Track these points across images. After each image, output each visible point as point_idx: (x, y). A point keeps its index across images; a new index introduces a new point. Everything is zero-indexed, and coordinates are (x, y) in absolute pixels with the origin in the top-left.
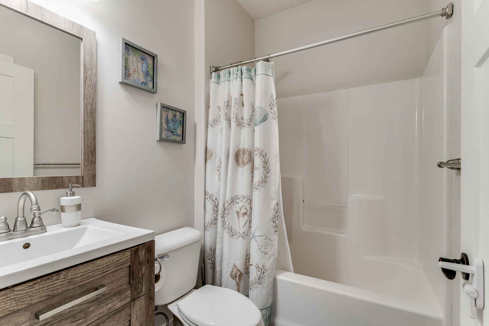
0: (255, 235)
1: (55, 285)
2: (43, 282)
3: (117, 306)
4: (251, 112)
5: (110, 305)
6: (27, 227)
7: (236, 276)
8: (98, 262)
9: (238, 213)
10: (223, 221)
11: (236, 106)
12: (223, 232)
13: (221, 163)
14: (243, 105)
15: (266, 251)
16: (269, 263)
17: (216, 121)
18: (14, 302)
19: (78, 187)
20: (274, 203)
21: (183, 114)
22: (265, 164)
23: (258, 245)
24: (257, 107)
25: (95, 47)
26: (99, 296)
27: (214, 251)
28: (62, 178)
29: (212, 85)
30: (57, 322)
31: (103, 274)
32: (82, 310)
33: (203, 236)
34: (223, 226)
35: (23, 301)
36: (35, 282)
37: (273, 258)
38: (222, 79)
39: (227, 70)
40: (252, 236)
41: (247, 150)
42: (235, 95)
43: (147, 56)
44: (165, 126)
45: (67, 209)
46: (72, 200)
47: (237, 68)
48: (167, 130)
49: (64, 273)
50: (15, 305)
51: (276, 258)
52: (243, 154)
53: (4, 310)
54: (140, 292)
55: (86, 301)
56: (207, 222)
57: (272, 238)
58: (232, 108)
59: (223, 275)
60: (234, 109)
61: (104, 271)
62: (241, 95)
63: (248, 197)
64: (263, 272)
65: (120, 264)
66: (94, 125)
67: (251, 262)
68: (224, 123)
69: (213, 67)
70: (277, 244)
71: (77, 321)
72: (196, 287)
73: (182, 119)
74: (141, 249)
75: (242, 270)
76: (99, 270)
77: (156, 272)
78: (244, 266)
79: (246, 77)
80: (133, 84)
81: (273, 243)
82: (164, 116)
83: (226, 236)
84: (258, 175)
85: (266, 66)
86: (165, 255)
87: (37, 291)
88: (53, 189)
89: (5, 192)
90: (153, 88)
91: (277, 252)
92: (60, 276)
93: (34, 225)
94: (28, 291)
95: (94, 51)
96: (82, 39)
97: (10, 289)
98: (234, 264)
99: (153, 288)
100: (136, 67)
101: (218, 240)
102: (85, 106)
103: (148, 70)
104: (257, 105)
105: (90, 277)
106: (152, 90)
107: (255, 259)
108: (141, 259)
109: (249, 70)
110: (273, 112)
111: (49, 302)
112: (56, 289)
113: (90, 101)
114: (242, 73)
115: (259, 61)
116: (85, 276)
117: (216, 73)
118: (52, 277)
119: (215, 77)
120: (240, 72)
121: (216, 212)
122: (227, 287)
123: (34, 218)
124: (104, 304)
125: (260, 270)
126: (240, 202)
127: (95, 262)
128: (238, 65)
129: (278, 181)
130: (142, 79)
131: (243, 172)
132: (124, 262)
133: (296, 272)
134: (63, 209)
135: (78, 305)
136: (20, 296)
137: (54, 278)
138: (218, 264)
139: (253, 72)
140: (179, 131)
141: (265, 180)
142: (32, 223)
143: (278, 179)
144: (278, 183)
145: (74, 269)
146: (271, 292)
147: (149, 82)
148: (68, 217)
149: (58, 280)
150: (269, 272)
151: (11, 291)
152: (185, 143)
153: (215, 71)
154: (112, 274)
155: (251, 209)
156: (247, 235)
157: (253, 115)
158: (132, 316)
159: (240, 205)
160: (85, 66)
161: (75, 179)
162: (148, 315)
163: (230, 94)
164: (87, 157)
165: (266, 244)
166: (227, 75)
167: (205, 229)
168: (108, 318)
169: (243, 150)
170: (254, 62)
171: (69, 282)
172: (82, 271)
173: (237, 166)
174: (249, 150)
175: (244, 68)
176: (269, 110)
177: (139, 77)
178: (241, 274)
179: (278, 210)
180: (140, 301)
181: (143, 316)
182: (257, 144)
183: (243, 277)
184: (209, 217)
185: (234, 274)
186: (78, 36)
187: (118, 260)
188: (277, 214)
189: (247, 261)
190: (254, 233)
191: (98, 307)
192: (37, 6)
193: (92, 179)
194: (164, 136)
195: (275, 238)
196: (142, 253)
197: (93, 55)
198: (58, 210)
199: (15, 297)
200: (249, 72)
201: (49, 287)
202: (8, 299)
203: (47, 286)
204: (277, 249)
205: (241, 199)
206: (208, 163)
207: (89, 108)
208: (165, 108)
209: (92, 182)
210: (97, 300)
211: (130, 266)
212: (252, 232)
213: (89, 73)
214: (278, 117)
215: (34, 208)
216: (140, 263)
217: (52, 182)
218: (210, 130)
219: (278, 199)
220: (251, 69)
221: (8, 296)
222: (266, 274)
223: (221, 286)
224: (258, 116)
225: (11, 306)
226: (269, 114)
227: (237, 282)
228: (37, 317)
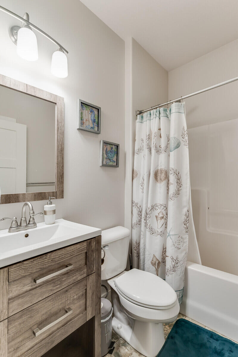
0: (170, 234)
1: (44, 262)
2: (38, 260)
3: (78, 278)
4: (167, 141)
5: (75, 278)
6: (27, 224)
7: (155, 264)
8: (68, 248)
9: (156, 217)
10: (146, 223)
11: (156, 138)
12: (145, 231)
13: (144, 180)
14: (161, 137)
15: (179, 246)
16: (181, 256)
17: (140, 150)
18: (23, 271)
19: (53, 199)
20: (185, 210)
21: (117, 146)
22: (178, 181)
23: (172, 241)
24: (171, 138)
25: (63, 107)
26: (68, 271)
27: (138, 244)
28: (45, 193)
29: (138, 124)
30: (45, 285)
31: (71, 257)
32: (59, 279)
33: (131, 234)
34: (146, 226)
35: (28, 271)
36: (34, 259)
37: (184, 252)
38: (145, 119)
39: (148, 112)
40: (168, 235)
41: (164, 171)
42: (155, 130)
43: (94, 109)
44: (105, 156)
45: (48, 213)
46: (51, 207)
47: (156, 110)
48: (106, 159)
49: (49, 254)
50: (24, 273)
51: (187, 252)
52: (161, 173)
53: (18, 275)
54: (92, 270)
55: (61, 273)
56: (133, 223)
57: (184, 237)
58: (152, 140)
59: (146, 262)
60: (153, 141)
61: (71, 255)
62: (159, 129)
63: (165, 205)
64: (176, 262)
65: (80, 251)
66: (63, 158)
67: (167, 254)
68: (146, 151)
69: (138, 111)
70: (188, 241)
71: (56, 286)
72: (126, 270)
73: (116, 150)
74: (93, 241)
75: (160, 260)
76: (68, 254)
77: (102, 257)
78: (161, 257)
79: (163, 116)
80: (85, 129)
81: (185, 241)
82: (105, 149)
83: (148, 234)
84: (173, 188)
85: (179, 106)
86: (106, 246)
87: (35, 265)
88: (40, 200)
89: (16, 202)
90: (98, 130)
91: (187, 247)
92: (47, 257)
93: (31, 223)
94: (30, 264)
95: (63, 111)
96: (56, 104)
97: (22, 263)
98: (154, 255)
99: (100, 268)
100: (87, 117)
101: (142, 236)
102: (58, 147)
103: (95, 118)
104: (172, 135)
105: (63, 258)
106: (98, 132)
107: (170, 252)
108: (93, 248)
109: (165, 111)
110: (184, 140)
111: (41, 272)
112: (45, 265)
113: (61, 143)
114: (160, 113)
115: (172, 103)
116: (60, 257)
117: (140, 115)
118: (43, 256)
119: (139, 119)
120: (158, 112)
121: (140, 216)
122: (148, 272)
123: (30, 219)
124: (71, 277)
125: (174, 261)
126: (158, 209)
127: (66, 248)
128: (156, 108)
129: (188, 193)
130: (91, 125)
131: (161, 187)
132: (83, 250)
133: (203, 264)
134: (45, 213)
135: (56, 276)
136: (27, 267)
137: (44, 257)
138: (141, 254)
139: (169, 111)
140: (115, 159)
141: (178, 192)
142: (29, 221)
143: (188, 191)
144: (188, 195)
145: (55, 252)
146: (183, 278)
147: (95, 127)
148: (49, 217)
149: (46, 258)
150: (181, 263)
151: (22, 264)
152: (118, 167)
153: (140, 114)
154: (76, 257)
155: (167, 214)
156: (163, 234)
157: (168, 144)
158: (87, 286)
159: (159, 211)
160: (58, 121)
161: (52, 194)
162: (97, 286)
163: (150, 130)
164: (58, 180)
165: (179, 241)
166: (149, 115)
167: (132, 227)
168: (73, 286)
169: (161, 170)
170: (169, 104)
171: (52, 260)
172: (59, 254)
173: (156, 183)
174: (165, 170)
175: (162, 109)
176: (181, 139)
177: (89, 124)
178: (159, 263)
179: (188, 215)
180: (92, 276)
181: (94, 287)
182: (172, 166)
183: (160, 264)
184: (135, 219)
185: (154, 262)
186: (54, 102)
187: (80, 248)
188: (188, 218)
189: (164, 253)
190: (169, 232)
191: (67, 278)
192: (32, 86)
193: (61, 193)
194: (104, 163)
195: (186, 237)
196: (94, 244)
197: (62, 113)
198: (43, 214)
199: (24, 268)
200: (165, 112)
201: (41, 263)
202: (21, 269)
203: (40, 262)
204: (188, 245)
205: (159, 206)
206: (135, 180)
207: (60, 148)
208: (105, 143)
209: (61, 196)
210: (67, 273)
211: (86, 253)
212: (168, 232)
213: (60, 124)
214: (188, 144)
215: (31, 213)
216: (92, 251)
217: (39, 196)
218: (136, 156)
219: (188, 207)
220: (167, 109)
221: (21, 267)
222: (179, 264)
223: (144, 270)
224: (172, 144)
225: (22, 273)
226: (182, 142)
227: (156, 268)
228: (35, 281)
